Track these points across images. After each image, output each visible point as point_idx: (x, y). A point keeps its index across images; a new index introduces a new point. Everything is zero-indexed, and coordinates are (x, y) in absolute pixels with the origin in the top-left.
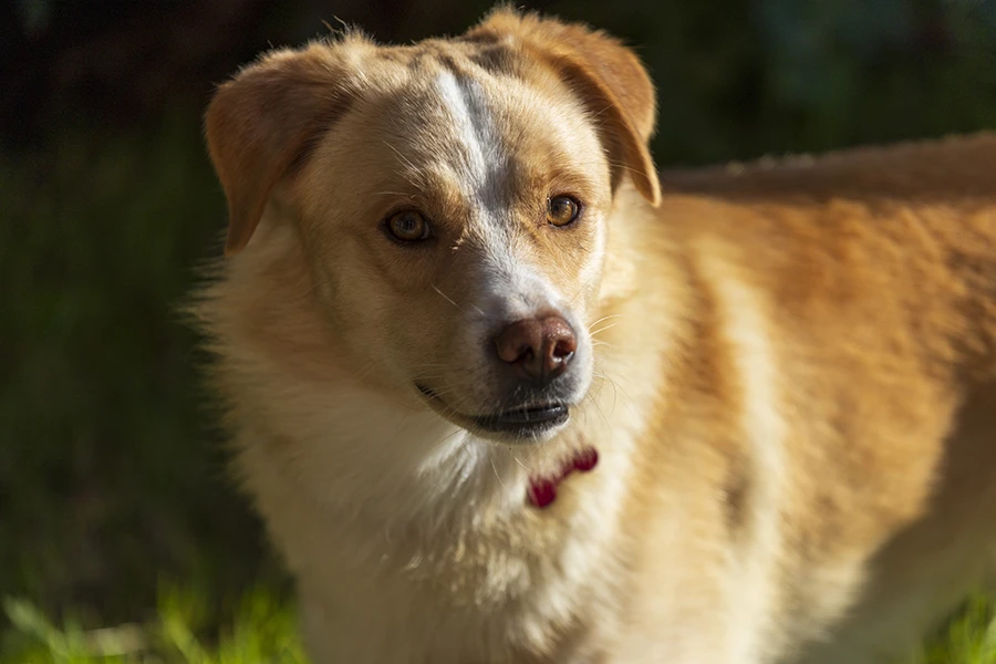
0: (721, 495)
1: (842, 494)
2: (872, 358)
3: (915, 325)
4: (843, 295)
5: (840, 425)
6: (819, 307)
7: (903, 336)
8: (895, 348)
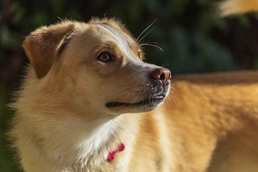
0: (154, 162)
1: (184, 164)
2: (191, 126)
3: (202, 118)
4: (183, 109)
5: (184, 144)
6: (176, 112)
7: (199, 121)
8: (196, 124)
